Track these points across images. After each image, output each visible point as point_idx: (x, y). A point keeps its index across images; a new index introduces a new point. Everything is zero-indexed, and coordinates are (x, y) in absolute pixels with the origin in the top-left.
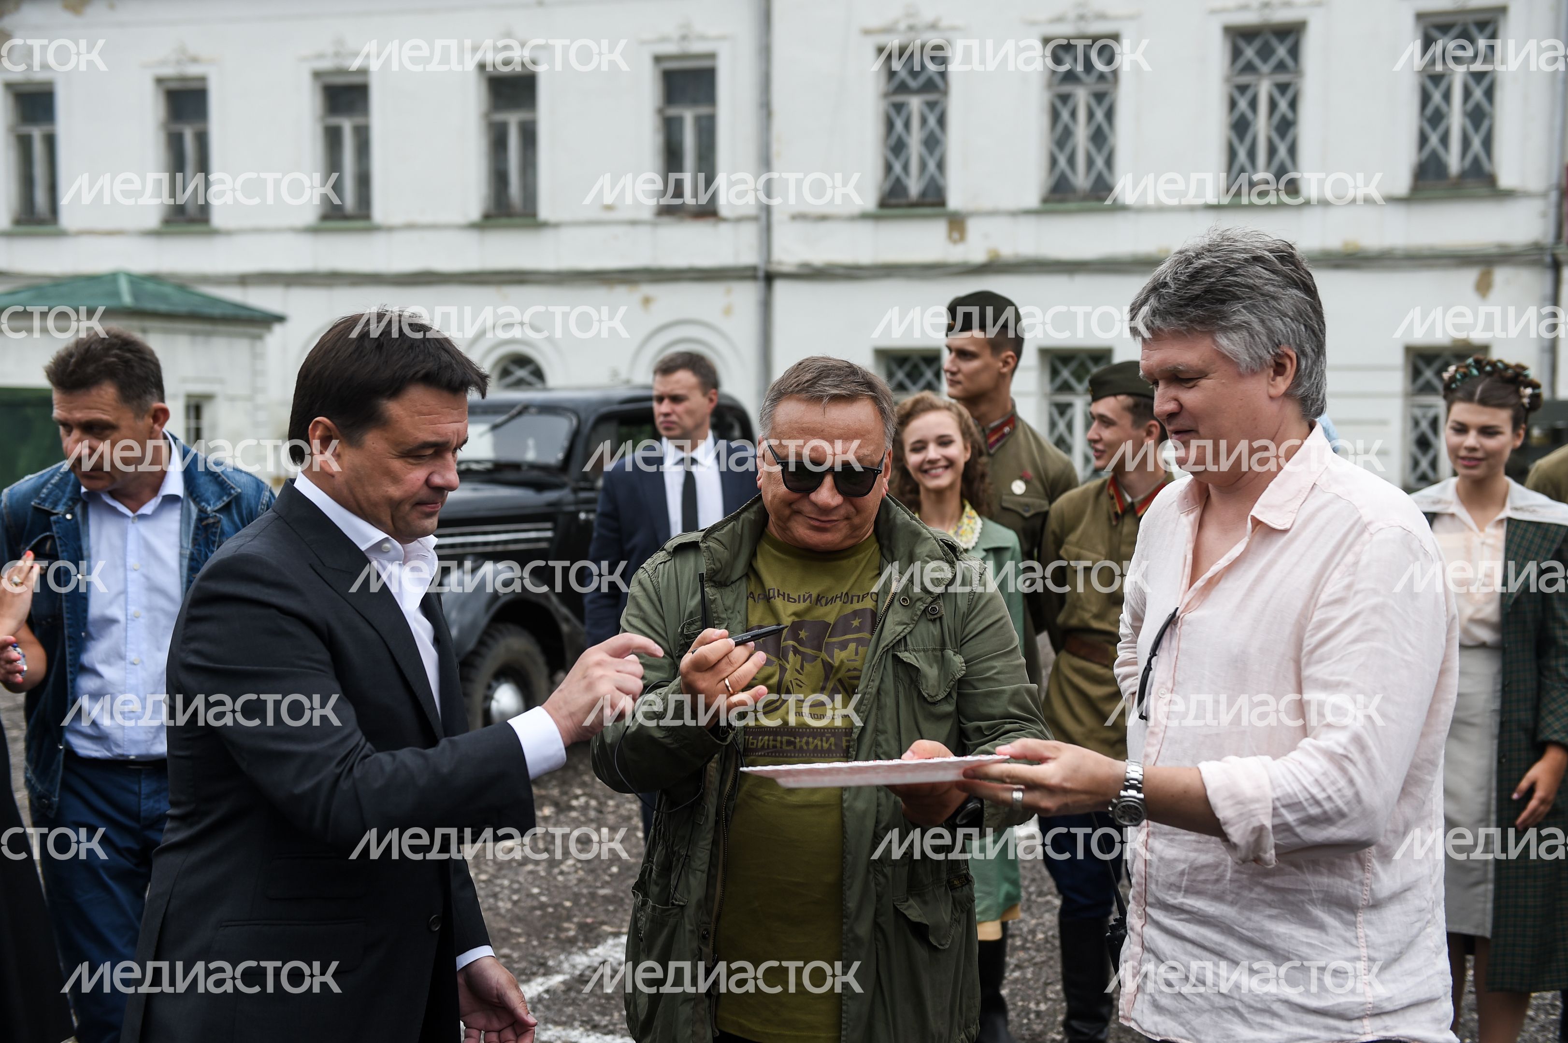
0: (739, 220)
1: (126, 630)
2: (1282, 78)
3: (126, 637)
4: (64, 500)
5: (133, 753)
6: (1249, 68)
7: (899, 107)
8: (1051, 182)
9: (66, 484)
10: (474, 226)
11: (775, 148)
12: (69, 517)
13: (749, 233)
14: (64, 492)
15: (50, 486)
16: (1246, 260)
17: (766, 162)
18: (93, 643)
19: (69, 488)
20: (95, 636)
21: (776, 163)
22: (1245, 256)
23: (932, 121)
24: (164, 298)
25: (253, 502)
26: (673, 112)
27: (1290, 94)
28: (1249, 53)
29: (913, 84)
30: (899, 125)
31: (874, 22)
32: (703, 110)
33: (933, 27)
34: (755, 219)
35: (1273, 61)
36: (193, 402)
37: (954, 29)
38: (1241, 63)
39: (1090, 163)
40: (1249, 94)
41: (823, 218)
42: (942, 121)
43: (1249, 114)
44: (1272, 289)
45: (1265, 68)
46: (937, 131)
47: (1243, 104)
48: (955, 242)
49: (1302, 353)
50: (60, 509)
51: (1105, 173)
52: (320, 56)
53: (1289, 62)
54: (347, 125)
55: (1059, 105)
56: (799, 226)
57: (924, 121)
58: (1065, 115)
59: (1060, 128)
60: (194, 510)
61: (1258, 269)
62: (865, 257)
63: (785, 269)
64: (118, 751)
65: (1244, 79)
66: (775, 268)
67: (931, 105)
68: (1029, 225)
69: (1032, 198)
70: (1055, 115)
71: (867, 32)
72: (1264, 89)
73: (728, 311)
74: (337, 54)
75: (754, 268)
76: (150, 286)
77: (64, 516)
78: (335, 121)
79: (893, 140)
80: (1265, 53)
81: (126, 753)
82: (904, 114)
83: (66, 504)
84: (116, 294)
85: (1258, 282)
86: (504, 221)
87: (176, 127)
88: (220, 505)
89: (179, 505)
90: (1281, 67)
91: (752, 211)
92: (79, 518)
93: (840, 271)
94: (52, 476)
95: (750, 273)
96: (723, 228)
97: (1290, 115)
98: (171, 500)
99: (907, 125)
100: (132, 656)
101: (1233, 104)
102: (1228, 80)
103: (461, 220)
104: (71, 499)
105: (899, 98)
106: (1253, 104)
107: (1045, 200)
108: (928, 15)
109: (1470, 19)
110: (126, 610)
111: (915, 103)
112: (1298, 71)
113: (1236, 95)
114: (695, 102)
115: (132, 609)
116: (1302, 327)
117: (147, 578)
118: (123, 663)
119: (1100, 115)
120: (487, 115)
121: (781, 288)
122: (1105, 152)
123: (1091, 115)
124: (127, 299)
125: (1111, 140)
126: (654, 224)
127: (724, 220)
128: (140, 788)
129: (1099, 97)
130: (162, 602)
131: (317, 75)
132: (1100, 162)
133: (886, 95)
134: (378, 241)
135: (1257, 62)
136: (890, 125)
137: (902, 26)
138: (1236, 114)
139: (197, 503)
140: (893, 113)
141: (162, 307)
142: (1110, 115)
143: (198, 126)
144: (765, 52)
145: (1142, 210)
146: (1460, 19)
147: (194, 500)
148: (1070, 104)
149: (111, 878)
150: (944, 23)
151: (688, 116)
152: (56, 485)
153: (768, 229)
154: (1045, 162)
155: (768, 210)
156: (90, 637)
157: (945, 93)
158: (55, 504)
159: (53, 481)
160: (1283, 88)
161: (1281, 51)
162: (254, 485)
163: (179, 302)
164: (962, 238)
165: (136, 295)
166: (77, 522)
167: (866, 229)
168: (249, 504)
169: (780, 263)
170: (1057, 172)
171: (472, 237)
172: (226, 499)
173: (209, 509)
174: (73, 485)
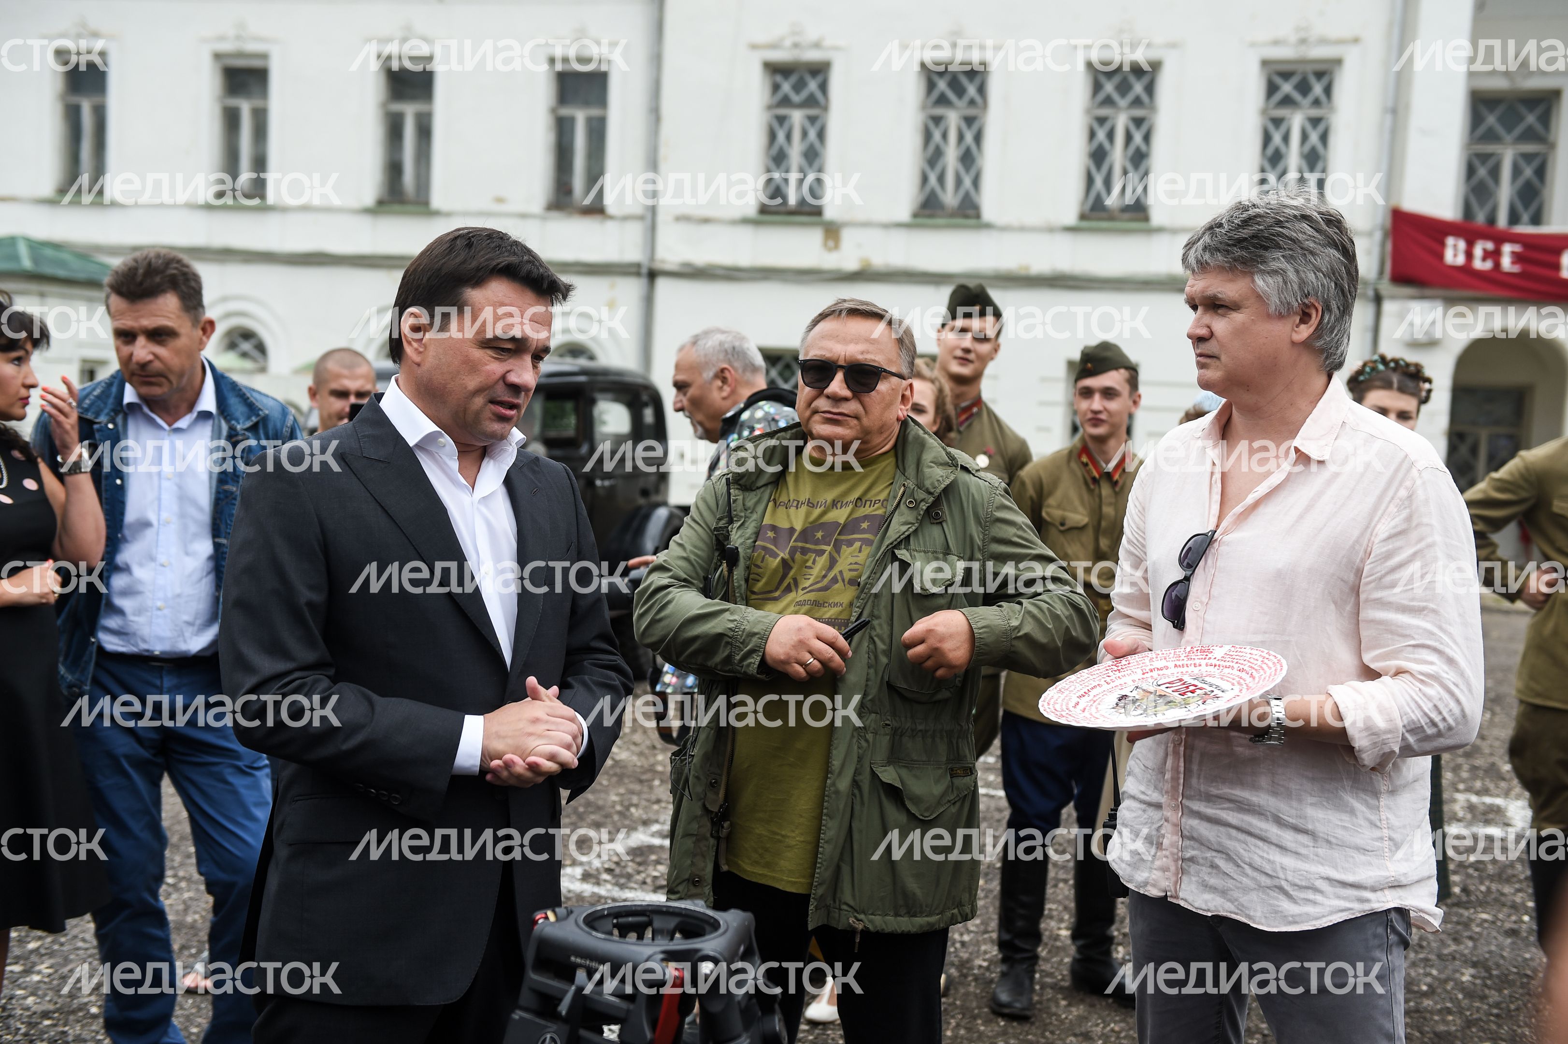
0: (626, 218)
1: (158, 534)
2: (1138, 113)
3: (157, 540)
4: (106, 411)
5: (158, 648)
6: (1108, 101)
7: (781, 120)
8: (921, 198)
9: (108, 396)
10: (368, 211)
11: (663, 151)
12: (111, 426)
13: (635, 232)
14: (105, 404)
15: (92, 397)
16: (1295, 216)
17: (653, 164)
18: (127, 545)
19: (111, 401)
20: (129, 538)
21: (663, 166)
22: (1295, 213)
23: (812, 134)
24: (62, 264)
25: (279, 425)
26: (565, 112)
27: (1144, 128)
28: (1109, 88)
29: (796, 98)
30: (781, 136)
31: (761, 38)
32: (595, 112)
33: (817, 45)
34: (641, 218)
35: (1130, 97)
36: (88, 367)
37: (836, 48)
38: (1101, 96)
39: (959, 182)
40: (1107, 126)
41: (706, 221)
42: (821, 135)
43: (1107, 145)
44: (1312, 245)
45: (1123, 103)
46: (817, 144)
47: (1101, 135)
48: (829, 250)
49: (1327, 308)
50: (103, 419)
51: (972, 192)
52: (222, 38)
53: (1145, 98)
54: (245, 107)
55: (931, 125)
56: (683, 227)
57: (805, 134)
58: (937, 136)
59: (931, 148)
60: (225, 427)
61: (1305, 226)
62: (744, 260)
63: (668, 267)
64: (144, 646)
65: (1104, 112)
66: (658, 266)
67: (812, 120)
68: (901, 238)
69: (904, 213)
70: (928, 136)
71: (754, 47)
72: (1121, 122)
73: (612, 305)
74: (238, 38)
75: (638, 265)
76: (49, 252)
77: (106, 425)
78: (234, 102)
79: (775, 150)
80: (1124, 88)
81: (151, 648)
82: (786, 125)
83: (108, 414)
84: (16, 258)
85: (1301, 237)
86: (397, 207)
87: (74, 99)
88: (248, 424)
89: (210, 422)
90: (1137, 102)
91: (638, 210)
92: (120, 428)
93: (721, 272)
94: (94, 389)
95: (634, 270)
96: (610, 225)
97: (1144, 148)
98: (205, 416)
99: (788, 137)
100: (162, 558)
101: (1092, 135)
102: (1088, 111)
103: (356, 204)
104: (113, 410)
105: (782, 111)
106: (1111, 135)
107: (915, 215)
108: (812, 35)
109: (1309, 68)
110: (159, 515)
111: (797, 117)
112: (1152, 108)
113: (1096, 126)
114: (586, 103)
115: (164, 515)
116: (1333, 285)
117: (180, 487)
118: (153, 564)
119: (969, 138)
120: (384, 105)
121: (663, 285)
122: (973, 172)
123: (961, 137)
124: (27, 263)
125: (979, 162)
126: (543, 218)
127: (611, 218)
128: (162, 682)
129: (969, 121)
130: (192, 511)
131: (218, 56)
132: (967, 182)
133: (770, 107)
134: (272, 220)
135: (1116, 97)
136: (772, 136)
137: (788, 43)
138: (1095, 144)
139: (228, 421)
140: (776, 125)
141: (61, 273)
142: (978, 138)
143: (96, 100)
144: (657, 59)
145: (1005, 228)
146: (1300, 68)
147: (225, 418)
148: (942, 126)
149: (132, 765)
150: (828, 42)
151: (580, 117)
152: (98, 397)
153: (653, 228)
154: (916, 179)
155: (653, 210)
156: (125, 540)
157: (826, 108)
158: (97, 414)
159: (96, 393)
160: (1138, 122)
161: (1138, 88)
162: (280, 409)
163: (79, 269)
164: (837, 246)
165: (35, 259)
166: (118, 432)
167: (747, 233)
168: (275, 426)
169: (663, 261)
170: (928, 189)
171: (366, 222)
172: (254, 419)
173: (239, 427)
174: (116, 398)
